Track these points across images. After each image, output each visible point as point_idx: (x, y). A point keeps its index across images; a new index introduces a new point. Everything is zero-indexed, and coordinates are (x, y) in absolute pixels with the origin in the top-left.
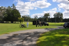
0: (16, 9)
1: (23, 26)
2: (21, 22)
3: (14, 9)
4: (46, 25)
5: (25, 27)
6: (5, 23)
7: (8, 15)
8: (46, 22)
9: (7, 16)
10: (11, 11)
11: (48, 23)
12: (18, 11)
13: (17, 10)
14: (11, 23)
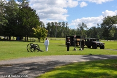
0: (30, 8)
2: (39, 39)
3: (23, 7)
5: (39, 50)
7: (9, 21)
9: (5, 23)
10: (16, 10)
11: (101, 42)
12: (34, 12)
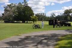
1: (37, 27)
2: (34, 22)
3: (25, 6)
4: (66, 26)
6: (16, 23)
8: (67, 22)
9: (17, 14)
10: (22, 8)
12: (31, 8)
13: (29, 7)
14: (22, 23)
